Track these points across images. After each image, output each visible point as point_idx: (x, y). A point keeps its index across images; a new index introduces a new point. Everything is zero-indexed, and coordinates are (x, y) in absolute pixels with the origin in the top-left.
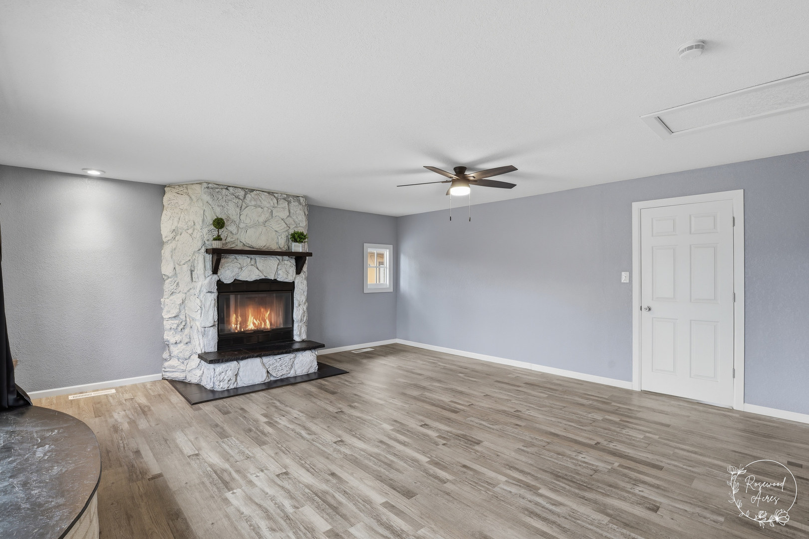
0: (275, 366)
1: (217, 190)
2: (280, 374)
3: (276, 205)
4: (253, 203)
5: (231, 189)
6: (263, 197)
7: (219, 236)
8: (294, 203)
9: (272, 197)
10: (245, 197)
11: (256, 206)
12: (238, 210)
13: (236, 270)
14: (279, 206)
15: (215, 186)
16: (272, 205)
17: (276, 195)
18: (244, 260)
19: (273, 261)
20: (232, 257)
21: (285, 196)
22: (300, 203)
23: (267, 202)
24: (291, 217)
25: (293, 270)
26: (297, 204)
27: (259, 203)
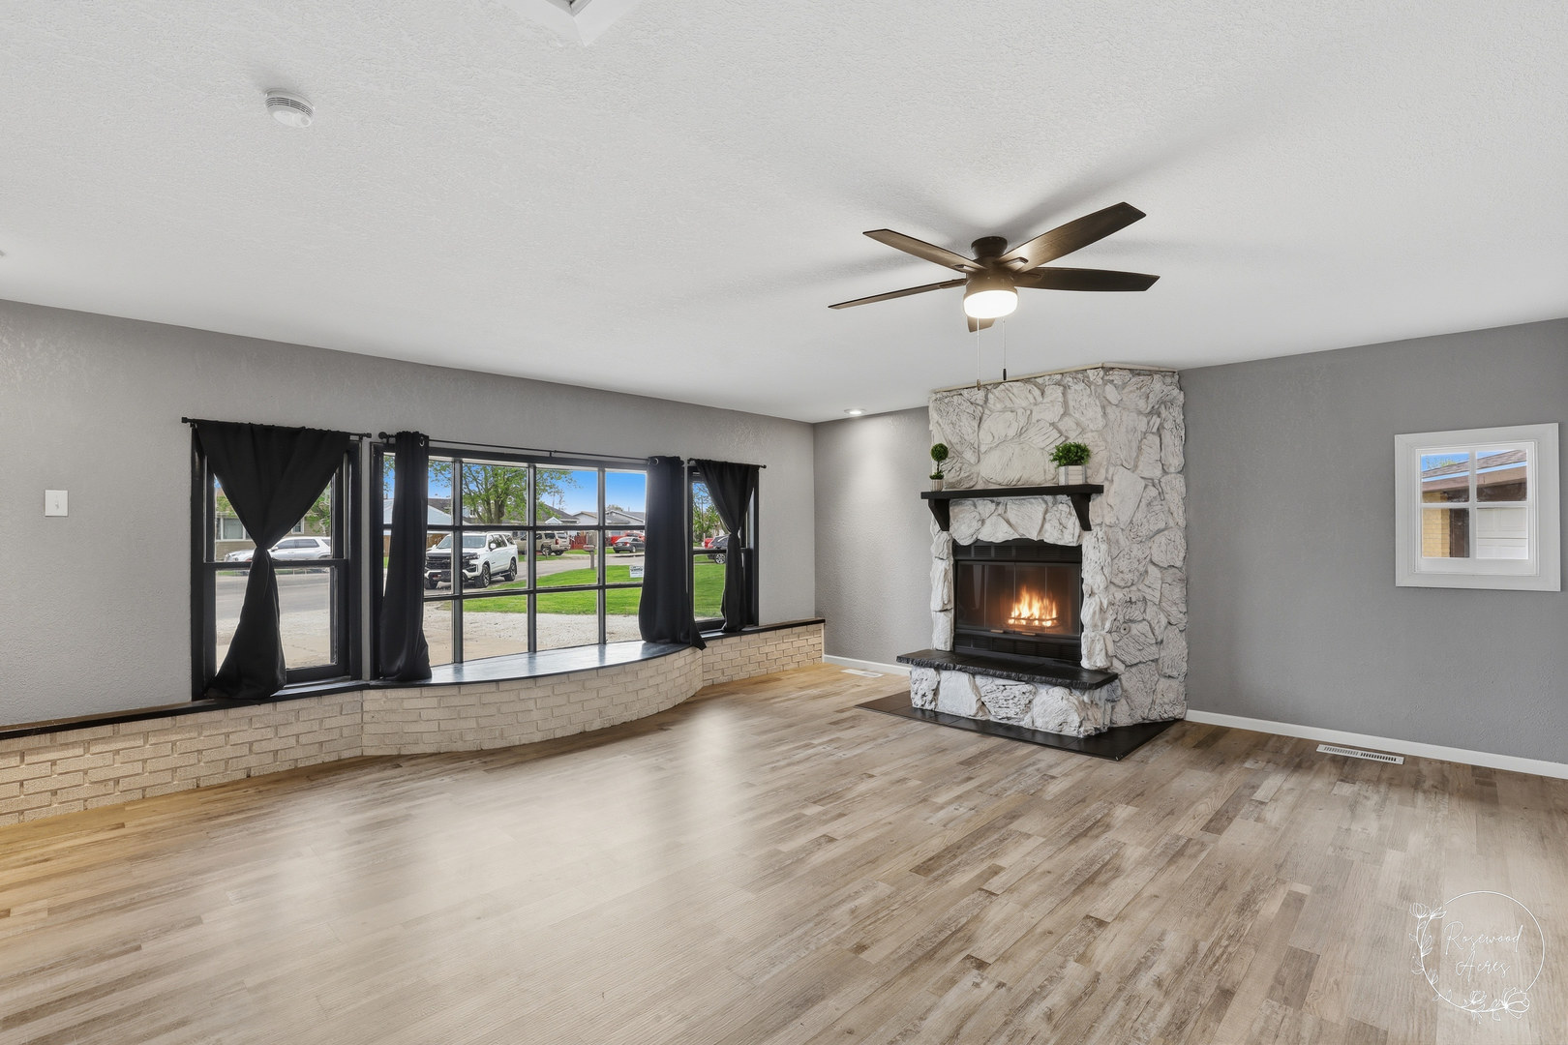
0: (994, 696)
1: (946, 400)
2: (1003, 713)
3: (1040, 399)
4: (999, 406)
5: (965, 392)
6: (1015, 391)
7: (939, 472)
8: (1076, 387)
9: (1029, 386)
10: (986, 401)
11: (1004, 410)
12: (975, 424)
13: (976, 525)
14: (1045, 401)
15: (945, 394)
16: (1032, 400)
17: (1040, 381)
18: (985, 506)
19: (1035, 506)
20: (969, 502)
21: (1059, 377)
22: (1089, 384)
23: (1022, 396)
24: (1070, 415)
25: (1073, 522)
26: (1082, 386)
27: (1008, 404)
